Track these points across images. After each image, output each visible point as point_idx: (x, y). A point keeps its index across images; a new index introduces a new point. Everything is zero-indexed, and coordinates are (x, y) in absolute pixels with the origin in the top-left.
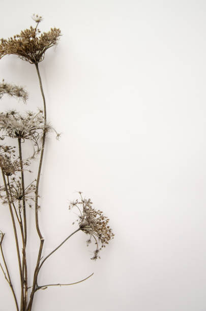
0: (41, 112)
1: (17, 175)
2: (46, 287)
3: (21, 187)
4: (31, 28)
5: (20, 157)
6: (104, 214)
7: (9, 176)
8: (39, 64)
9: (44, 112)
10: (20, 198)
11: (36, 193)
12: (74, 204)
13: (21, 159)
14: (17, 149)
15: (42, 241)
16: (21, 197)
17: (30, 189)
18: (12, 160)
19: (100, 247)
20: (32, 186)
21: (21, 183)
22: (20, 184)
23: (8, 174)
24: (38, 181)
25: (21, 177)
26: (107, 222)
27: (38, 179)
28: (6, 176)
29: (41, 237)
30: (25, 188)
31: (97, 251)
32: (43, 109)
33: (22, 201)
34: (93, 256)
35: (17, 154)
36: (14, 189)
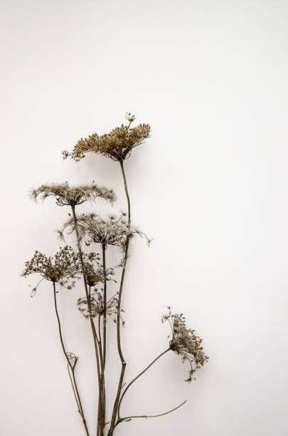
0: (124, 215)
1: (100, 285)
2: (129, 419)
3: (103, 300)
4: (122, 126)
5: (104, 266)
6: (196, 334)
7: (92, 287)
8: (124, 161)
9: (128, 215)
10: (100, 313)
11: (118, 307)
12: (166, 318)
13: (104, 268)
14: (101, 256)
15: (124, 365)
16: (103, 312)
17: (112, 302)
18: (96, 268)
19: (194, 367)
20: (114, 299)
21: (103, 296)
22: (101, 297)
23: (92, 284)
24: (120, 293)
25: (103, 288)
26: (200, 342)
27: (121, 292)
28: (88, 286)
29: (123, 360)
30: (107, 300)
31: (192, 372)
32: (127, 212)
33: (102, 317)
34: (188, 377)
35: (101, 262)
36: (95, 303)
